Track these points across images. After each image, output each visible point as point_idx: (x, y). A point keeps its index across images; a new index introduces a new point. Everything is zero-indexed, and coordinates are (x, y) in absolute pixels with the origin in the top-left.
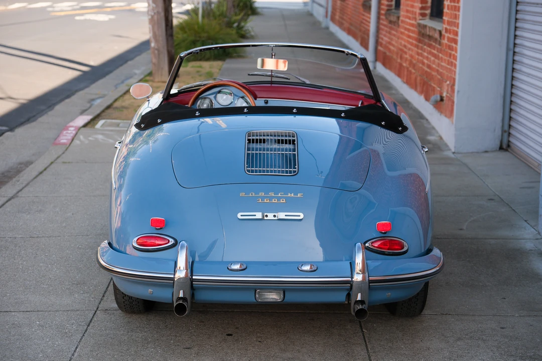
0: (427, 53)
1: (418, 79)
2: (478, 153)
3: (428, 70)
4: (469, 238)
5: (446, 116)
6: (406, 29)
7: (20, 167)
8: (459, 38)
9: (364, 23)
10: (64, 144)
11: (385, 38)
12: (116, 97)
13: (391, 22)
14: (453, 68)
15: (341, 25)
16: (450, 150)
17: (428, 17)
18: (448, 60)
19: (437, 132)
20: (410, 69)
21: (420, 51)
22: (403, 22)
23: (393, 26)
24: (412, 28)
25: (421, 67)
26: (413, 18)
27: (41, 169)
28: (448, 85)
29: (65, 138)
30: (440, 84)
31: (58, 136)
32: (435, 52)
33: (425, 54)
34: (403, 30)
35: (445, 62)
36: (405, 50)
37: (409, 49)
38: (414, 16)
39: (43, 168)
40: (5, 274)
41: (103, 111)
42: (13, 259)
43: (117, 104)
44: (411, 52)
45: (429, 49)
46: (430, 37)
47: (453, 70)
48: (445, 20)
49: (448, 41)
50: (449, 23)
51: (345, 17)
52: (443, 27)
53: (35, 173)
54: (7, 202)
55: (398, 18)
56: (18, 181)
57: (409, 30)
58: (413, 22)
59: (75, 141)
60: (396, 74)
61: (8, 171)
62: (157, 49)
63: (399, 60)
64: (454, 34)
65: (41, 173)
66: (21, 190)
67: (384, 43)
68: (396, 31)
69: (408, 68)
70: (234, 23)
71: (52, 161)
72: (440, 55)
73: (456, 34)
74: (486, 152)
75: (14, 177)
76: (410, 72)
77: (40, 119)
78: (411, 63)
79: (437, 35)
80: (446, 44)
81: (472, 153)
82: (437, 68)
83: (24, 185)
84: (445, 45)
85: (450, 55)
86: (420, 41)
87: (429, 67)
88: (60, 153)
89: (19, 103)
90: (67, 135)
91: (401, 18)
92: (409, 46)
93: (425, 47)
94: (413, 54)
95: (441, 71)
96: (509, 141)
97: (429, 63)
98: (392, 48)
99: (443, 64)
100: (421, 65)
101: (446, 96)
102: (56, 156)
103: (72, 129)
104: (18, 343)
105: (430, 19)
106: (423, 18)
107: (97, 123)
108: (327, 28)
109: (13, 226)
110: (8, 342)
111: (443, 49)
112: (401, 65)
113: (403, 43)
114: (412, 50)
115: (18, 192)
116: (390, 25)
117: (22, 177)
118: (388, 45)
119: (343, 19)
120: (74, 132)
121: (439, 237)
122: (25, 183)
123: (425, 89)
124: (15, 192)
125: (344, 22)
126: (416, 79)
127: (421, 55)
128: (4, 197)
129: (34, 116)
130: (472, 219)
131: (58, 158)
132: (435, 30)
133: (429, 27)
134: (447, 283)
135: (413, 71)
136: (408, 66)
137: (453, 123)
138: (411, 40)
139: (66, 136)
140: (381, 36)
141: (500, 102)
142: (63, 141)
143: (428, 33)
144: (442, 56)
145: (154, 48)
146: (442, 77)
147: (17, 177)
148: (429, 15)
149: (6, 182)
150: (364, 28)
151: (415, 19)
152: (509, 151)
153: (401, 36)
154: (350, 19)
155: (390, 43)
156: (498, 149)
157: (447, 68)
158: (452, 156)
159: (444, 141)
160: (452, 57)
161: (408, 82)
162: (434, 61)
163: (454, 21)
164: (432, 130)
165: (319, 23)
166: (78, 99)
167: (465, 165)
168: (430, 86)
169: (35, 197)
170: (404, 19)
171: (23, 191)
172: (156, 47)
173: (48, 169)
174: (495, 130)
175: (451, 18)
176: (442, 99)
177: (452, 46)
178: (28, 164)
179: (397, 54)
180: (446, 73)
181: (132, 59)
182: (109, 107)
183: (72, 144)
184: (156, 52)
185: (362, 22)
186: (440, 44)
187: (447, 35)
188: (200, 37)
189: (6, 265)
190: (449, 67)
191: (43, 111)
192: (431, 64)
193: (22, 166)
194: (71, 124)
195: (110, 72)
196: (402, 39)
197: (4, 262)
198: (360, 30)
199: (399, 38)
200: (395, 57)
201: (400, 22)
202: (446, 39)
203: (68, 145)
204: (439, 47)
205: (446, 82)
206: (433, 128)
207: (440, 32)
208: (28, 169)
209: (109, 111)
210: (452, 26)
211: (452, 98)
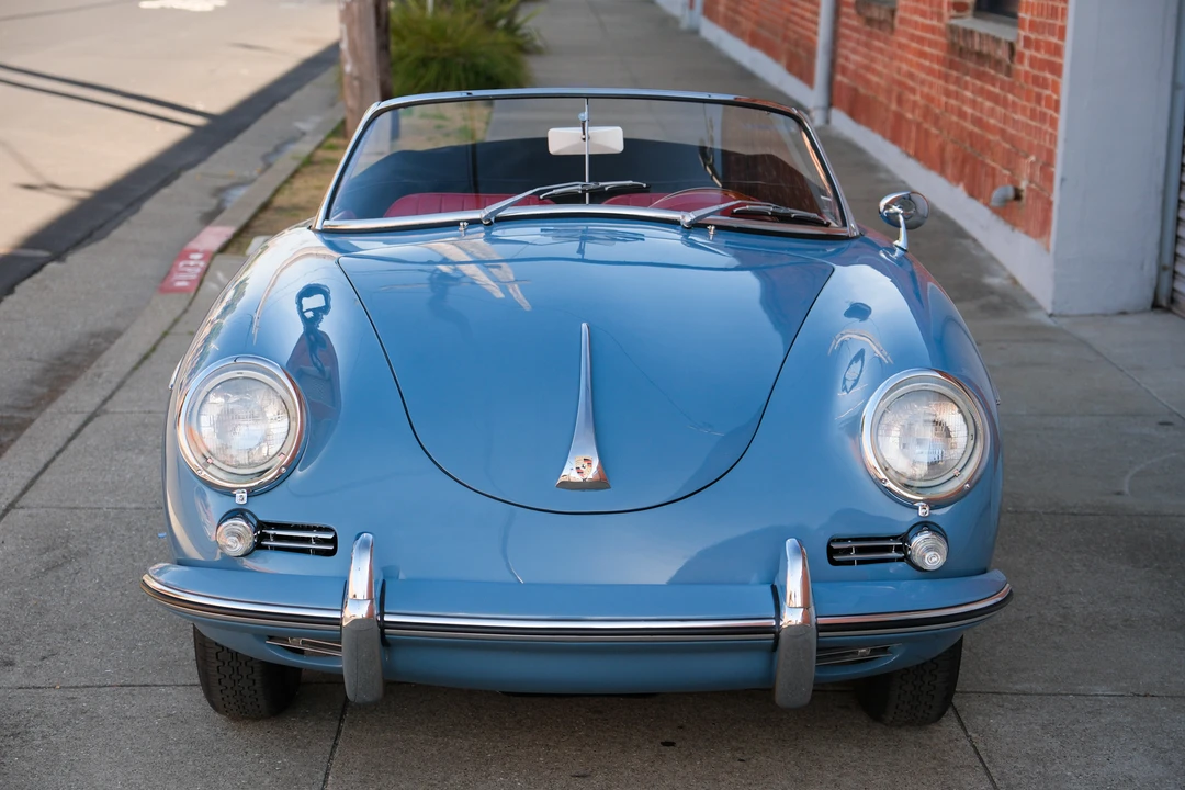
0: (973, 92)
1: (950, 148)
2: (1105, 315)
3: (977, 130)
4: (1143, 515)
5: (1027, 233)
6: (913, 38)
7: (95, 344)
8: (1066, 61)
9: (796, 24)
10: (181, 290)
11: (854, 57)
12: (276, 184)
13: (869, 21)
14: (1046, 127)
15: (732, 26)
16: (1039, 308)
17: (970, 12)
18: (1033, 110)
19: (1004, 269)
20: (926, 126)
21: (952, 87)
22: (903, 21)
23: (876, 30)
24: (929, 36)
25: (957, 124)
26: (932, 13)
27: (144, 347)
28: (1032, 163)
29: (183, 278)
30: (1011, 160)
31: (169, 273)
32: (997, 90)
33: (968, 94)
34: (904, 40)
35: (1024, 113)
36: (911, 83)
37: (923, 83)
38: (935, 9)
39: (149, 347)
40: (122, 594)
41: (255, 216)
42: (130, 560)
43: (280, 200)
44: (926, 89)
45: (978, 83)
46: (981, 57)
47: (1046, 132)
48: (1023, 19)
49: (1032, 65)
50: (1033, 26)
51: (742, 9)
52: (1019, 35)
53: (132, 359)
54: (85, 424)
55: (893, 12)
56: (99, 376)
57: (921, 40)
58: (934, 23)
59: (206, 283)
60: (884, 136)
61: (71, 353)
62: (357, 78)
63: (894, 106)
64: (1048, 51)
65: (146, 357)
66: (110, 397)
67: (851, 66)
68: (886, 41)
69: (919, 126)
70: (497, 19)
71: (165, 329)
72: (1010, 97)
73: (1057, 51)
74: (1124, 313)
75: (88, 367)
76: (927, 132)
77: (116, 233)
78: (927, 113)
79: (1002, 53)
80: (1026, 73)
81: (1092, 315)
82: (1001, 125)
83: (114, 385)
84: (1023, 73)
85: (1039, 98)
86: (952, 65)
87: (978, 122)
88: (179, 311)
89: (75, 198)
90: (189, 269)
91: (899, 14)
92: (923, 75)
93: (968, 78)
94: (933, 93)
95: (1013, 132)
96: (1174, 290)
97: (978, 114)
98: (874, 79)
99: (1018, 117)
100: (955, 119)
101: (1028, 188)
102: (170, 319)
103: (197, 256)
104: (190, 763)
105: (975, 16)
106: (960, 14)
107: (248, 244)
108: (695, 32)
109: (113, 482)
110: (166, 759)
111: (1018, 84)
112: (899, 117)
113: (905, 67)
114: (931, 85)
115: (104, 402)
116: (868, 28)
117: (106, 366)
118: (862, 71)
119: (736, 11)
120: (202, 264)
121: (1075, 511)
122: (116, 380)
123: (967, 170)
124: (98, 400)
125: (739, 18)
126: (942, 149)
127: (957, 96)
128: (76, 412)
129: (101, 226)
130: (1137, 469)
131: (176, 321)
132: (997, 41)
133: (980, 35)
134: (1126, 620)
135: (934, 131)
136: (920, 120)
137: (1048, 249)
138: (927, 63)
139: (185, 272)
140: (844, 52)
141: (1155, 203)
142: (179, 284)
143: (977, 48)
144: (1016, 99)
145: (351, 75)
146: (1013, 146)
147: (94, 365)
148: (971, 6)
149: (73, 378)
150: (795, 32)
151: (940, 17)
152: (1174, 313)
153: (899, 52)
154: (756, 12)
155: (868, 69)
156: (1149, 307)
157: (1028, 125)
158: (1049, 322)
159: (1022, 289)
160: (1043, 103)
161: (921, 155)
162: (992, 110)
163: (1051, 21)
164: (987, 263)
165: (676, 21)
166: (190, 187)
167: (1083, 342)
168: (983, 164)
169: (145, 412)
170: (907, 16)
171: (115, 398)
172: (356, 73)
173: (160, 348)
174: (1142, 267)
175: (1041, 14)
176: (1018, 197)
177: (1045, 79)
178: (112, 336)
179: (889, 92)
180: (1028, 138)
181: (284, 98)
182: (265, 207)
183: (200, 292)
184: (356, 83)
185: (789, 20)
186: (1009, 72)
187: (1027, 53)
188: (436, 50)
189: (118, 574)
190: (1033, 123)
191: (118, 214)
192: (985, 118)
193: (100, 340)
194: (193, 245)
195: (246, 126)
196: (902, 59)
197: (111, 567)
198: (785, 38)
199: (893, 57)
200: (882, 98)
201: (896, 22)
202: (1026, 62)
203: (192, 294)
204: (1006, 78)
205: (1027, 156)
206: (993, 259)
207: (1011, 46)
208: (114, 347)
209: (268, 215)
210: (1043, 33)
211: (1046, 194)
